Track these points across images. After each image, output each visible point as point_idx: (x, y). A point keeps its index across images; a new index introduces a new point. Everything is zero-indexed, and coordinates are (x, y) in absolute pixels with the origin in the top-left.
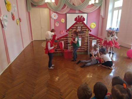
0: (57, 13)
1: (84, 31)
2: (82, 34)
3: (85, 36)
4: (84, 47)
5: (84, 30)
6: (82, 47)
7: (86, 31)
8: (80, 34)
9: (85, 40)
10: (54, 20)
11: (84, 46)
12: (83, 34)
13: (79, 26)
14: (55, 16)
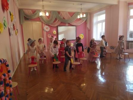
0: (49, 26)
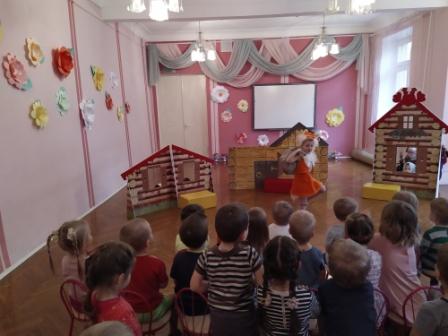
1: (423, 128)
2: (417, 138)
3: (429, 144)
4: (427, 178)
5: (426, 125)
6: (421, 175)
7: (430, 128)
8: (413, 138)
9: (429, 156)
10: (220, 104)
11: (428, 174)
12: (423, 138)
13: (408, 116)
14: (221, 95)
